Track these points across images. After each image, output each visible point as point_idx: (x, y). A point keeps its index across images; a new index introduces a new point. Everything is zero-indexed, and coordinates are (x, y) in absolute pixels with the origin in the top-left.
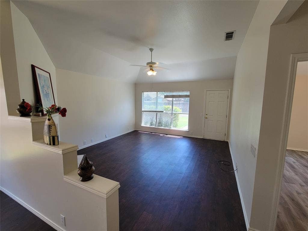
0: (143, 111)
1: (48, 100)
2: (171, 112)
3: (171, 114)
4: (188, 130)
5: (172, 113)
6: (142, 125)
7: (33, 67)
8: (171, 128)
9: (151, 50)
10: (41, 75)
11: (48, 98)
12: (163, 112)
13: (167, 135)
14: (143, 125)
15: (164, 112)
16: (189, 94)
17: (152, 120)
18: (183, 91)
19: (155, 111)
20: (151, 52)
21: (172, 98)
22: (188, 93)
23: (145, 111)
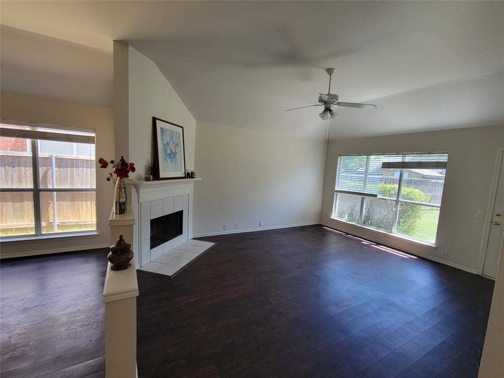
0: (336, 191)
1: (172, 162)
2: (396, 199)
3: (394, 203)
4: (434, 246)
5: (397, 201)
6: (332, 217)
7: (154, 120)
8: (391, 232)
9: (330, 71)
10: (167, 130)
11: (173, 160)
12: (376, 196)
13: (378, 244)
14: (334, 216)
15: (379, 196)
16: (447, 161)
17: (353, 210)
18: (430, 153)
19: (360, 194)
20: (330, 75)
21: (400, 168)
22: (444, 158)
23: (341, 192)
